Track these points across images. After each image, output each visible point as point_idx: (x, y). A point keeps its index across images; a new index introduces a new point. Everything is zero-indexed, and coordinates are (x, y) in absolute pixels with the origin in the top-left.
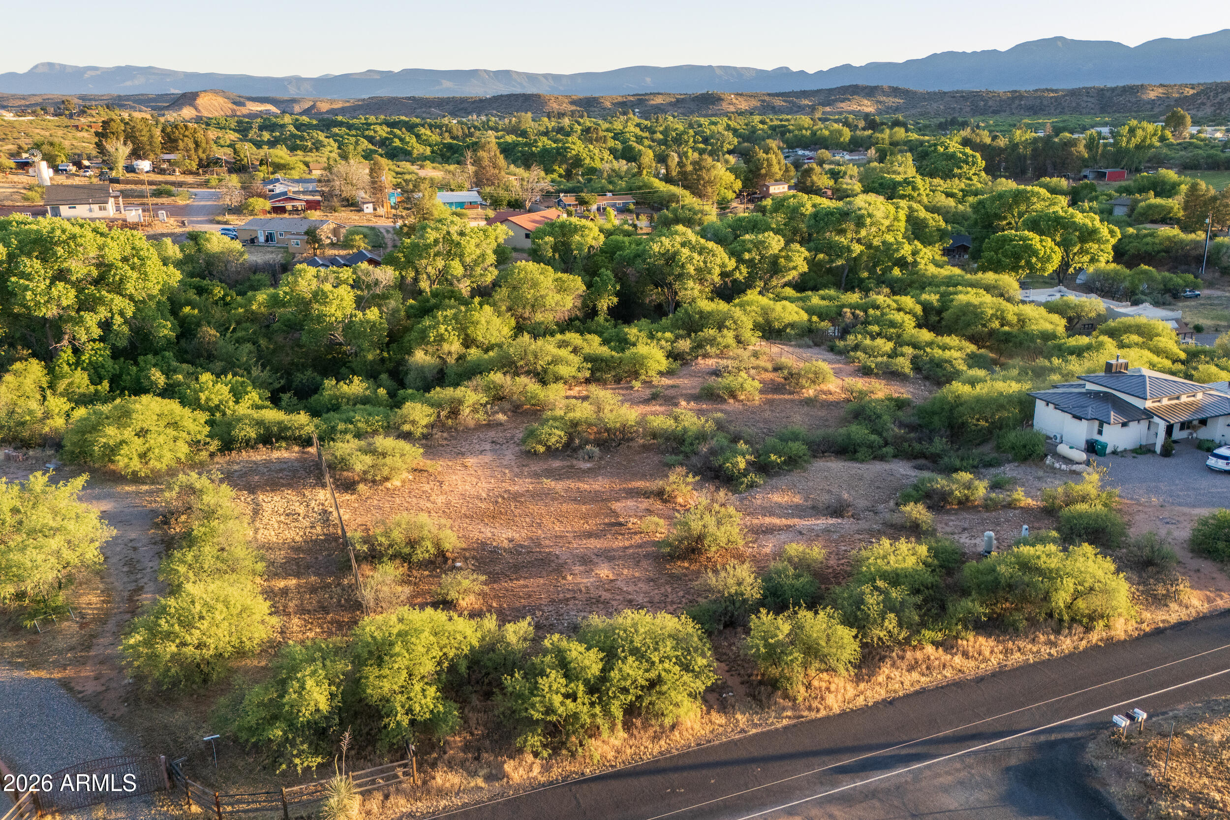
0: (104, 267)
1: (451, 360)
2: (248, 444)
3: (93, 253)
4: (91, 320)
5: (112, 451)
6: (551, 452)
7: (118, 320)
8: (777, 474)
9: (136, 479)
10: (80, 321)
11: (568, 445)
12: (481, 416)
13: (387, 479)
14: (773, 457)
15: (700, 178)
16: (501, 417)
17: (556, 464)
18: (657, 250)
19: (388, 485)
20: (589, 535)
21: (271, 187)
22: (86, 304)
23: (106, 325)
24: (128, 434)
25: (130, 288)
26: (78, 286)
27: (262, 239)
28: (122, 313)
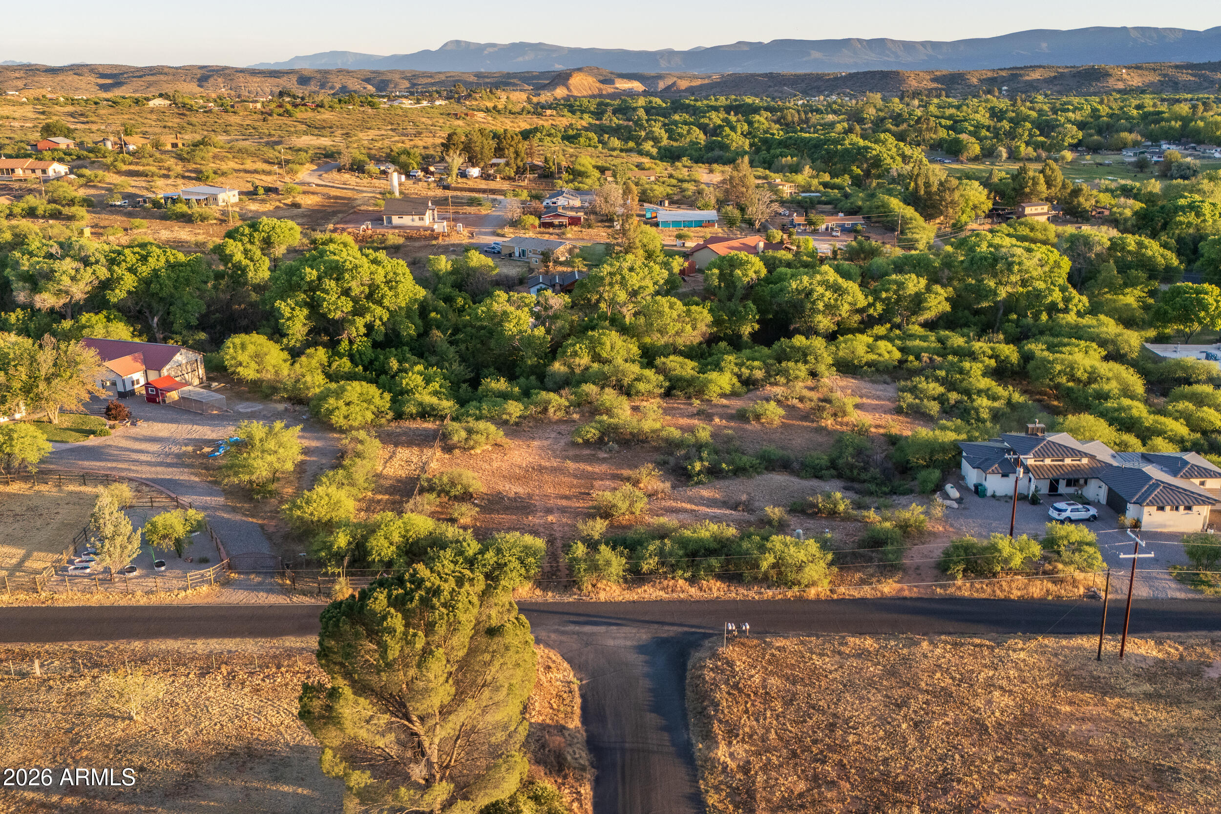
0: (373, 288)
1: (578, 371)
2: (412, 417)
3: (366, 279)
4: (360, 322)
5: (331, 412)
6: (587, 443)
7: (378, 322)
8: (725, 478)
9: (341, 431)
10: (353, 322)
11: (601, 439)
12: (560, 414)
13: (473, 448)
14: (724, 465)
15: (942, 199)
16: (576, 416)
17: (586, 452)
18: (794, 286)
19: (472, 452)
20: (567, 498)
21: (554, 200)
22: (359, 311)
23: (369, 327)
24: (341, 403)
25: (386, 302)
26: (356, 300)
27: (517, 254)
28: (381, 319)
